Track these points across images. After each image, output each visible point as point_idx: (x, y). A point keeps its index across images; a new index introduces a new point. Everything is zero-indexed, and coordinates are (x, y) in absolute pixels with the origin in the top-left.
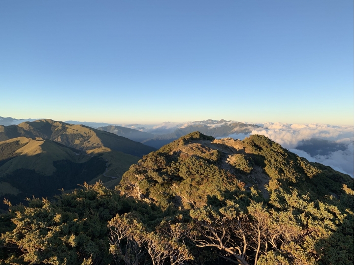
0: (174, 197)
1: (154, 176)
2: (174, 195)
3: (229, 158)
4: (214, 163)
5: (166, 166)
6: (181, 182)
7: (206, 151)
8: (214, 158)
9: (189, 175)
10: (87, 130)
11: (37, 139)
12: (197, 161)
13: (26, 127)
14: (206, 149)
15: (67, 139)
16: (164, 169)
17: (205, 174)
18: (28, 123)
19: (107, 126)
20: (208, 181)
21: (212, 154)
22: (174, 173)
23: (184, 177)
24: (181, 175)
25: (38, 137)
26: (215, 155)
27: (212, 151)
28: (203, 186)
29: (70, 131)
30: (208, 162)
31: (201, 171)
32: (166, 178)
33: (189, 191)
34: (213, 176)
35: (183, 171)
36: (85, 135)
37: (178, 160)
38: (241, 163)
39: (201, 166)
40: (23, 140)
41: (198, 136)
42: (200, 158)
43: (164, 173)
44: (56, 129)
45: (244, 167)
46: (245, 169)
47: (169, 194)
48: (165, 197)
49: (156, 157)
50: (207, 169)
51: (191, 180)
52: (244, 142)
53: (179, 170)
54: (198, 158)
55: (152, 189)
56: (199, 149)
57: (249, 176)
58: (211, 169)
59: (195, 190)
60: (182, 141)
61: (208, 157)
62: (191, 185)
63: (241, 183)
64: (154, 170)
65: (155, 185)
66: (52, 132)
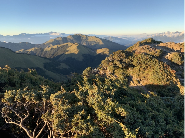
0: (128, 76)
1: (117, 64)
2: (129, 75)
3: (168, 55)
4: (157, 58)
5: (125, 58)
6: (134, 68)
7: (153, 50)
8: (157, 55)
9: (138, 64)
10: (97, 39)
11: (75, 43)
12: (145, 56)
13: (71, 38)
14: (153, 49)
15: (88, 43)
16: (124, 60)
17: (149, 64)
18: (71, 36)
19: (107, 37)
20: (150, 68)
21: (156, 52)
22: (129, 63)
23: (136, 65)
24: (133, 64)
25: (75, 42)
26: (158, 53)
27: (157, 50)
28: (147, 71)
29: (89, 40)
30: (152, 57)
31: (147, 62)
32: (124, 65)
33: (138, 73)
34: (154, 66)
35: (135, 62)
36: (96, 42)
37: (133, 55)
38: (176, 58)
39: (147, 59)
40: (70, 44)
41: (150, 41)
42: (148, 54)
43: (123, 62)
44: (83, 39)
45: (178, 61)
46: (179, 62)
47: (125, 74)
48: (123, 75)
49: (120, 53)
50: (150, 61)
51: (140, 67)
52: (181, 45)
53: (133, 61)
54: (146, 54)
55: (117, 71)
56: (148, 49)
57: (180, 67)
58: (153, 61)
59: (142, 73)
60: (138, 44)
61: (153, 54)
62: (140, 70)
63: (173, 71)
64: (118, 60)
65: (118, 68)
66: (81, 40)
